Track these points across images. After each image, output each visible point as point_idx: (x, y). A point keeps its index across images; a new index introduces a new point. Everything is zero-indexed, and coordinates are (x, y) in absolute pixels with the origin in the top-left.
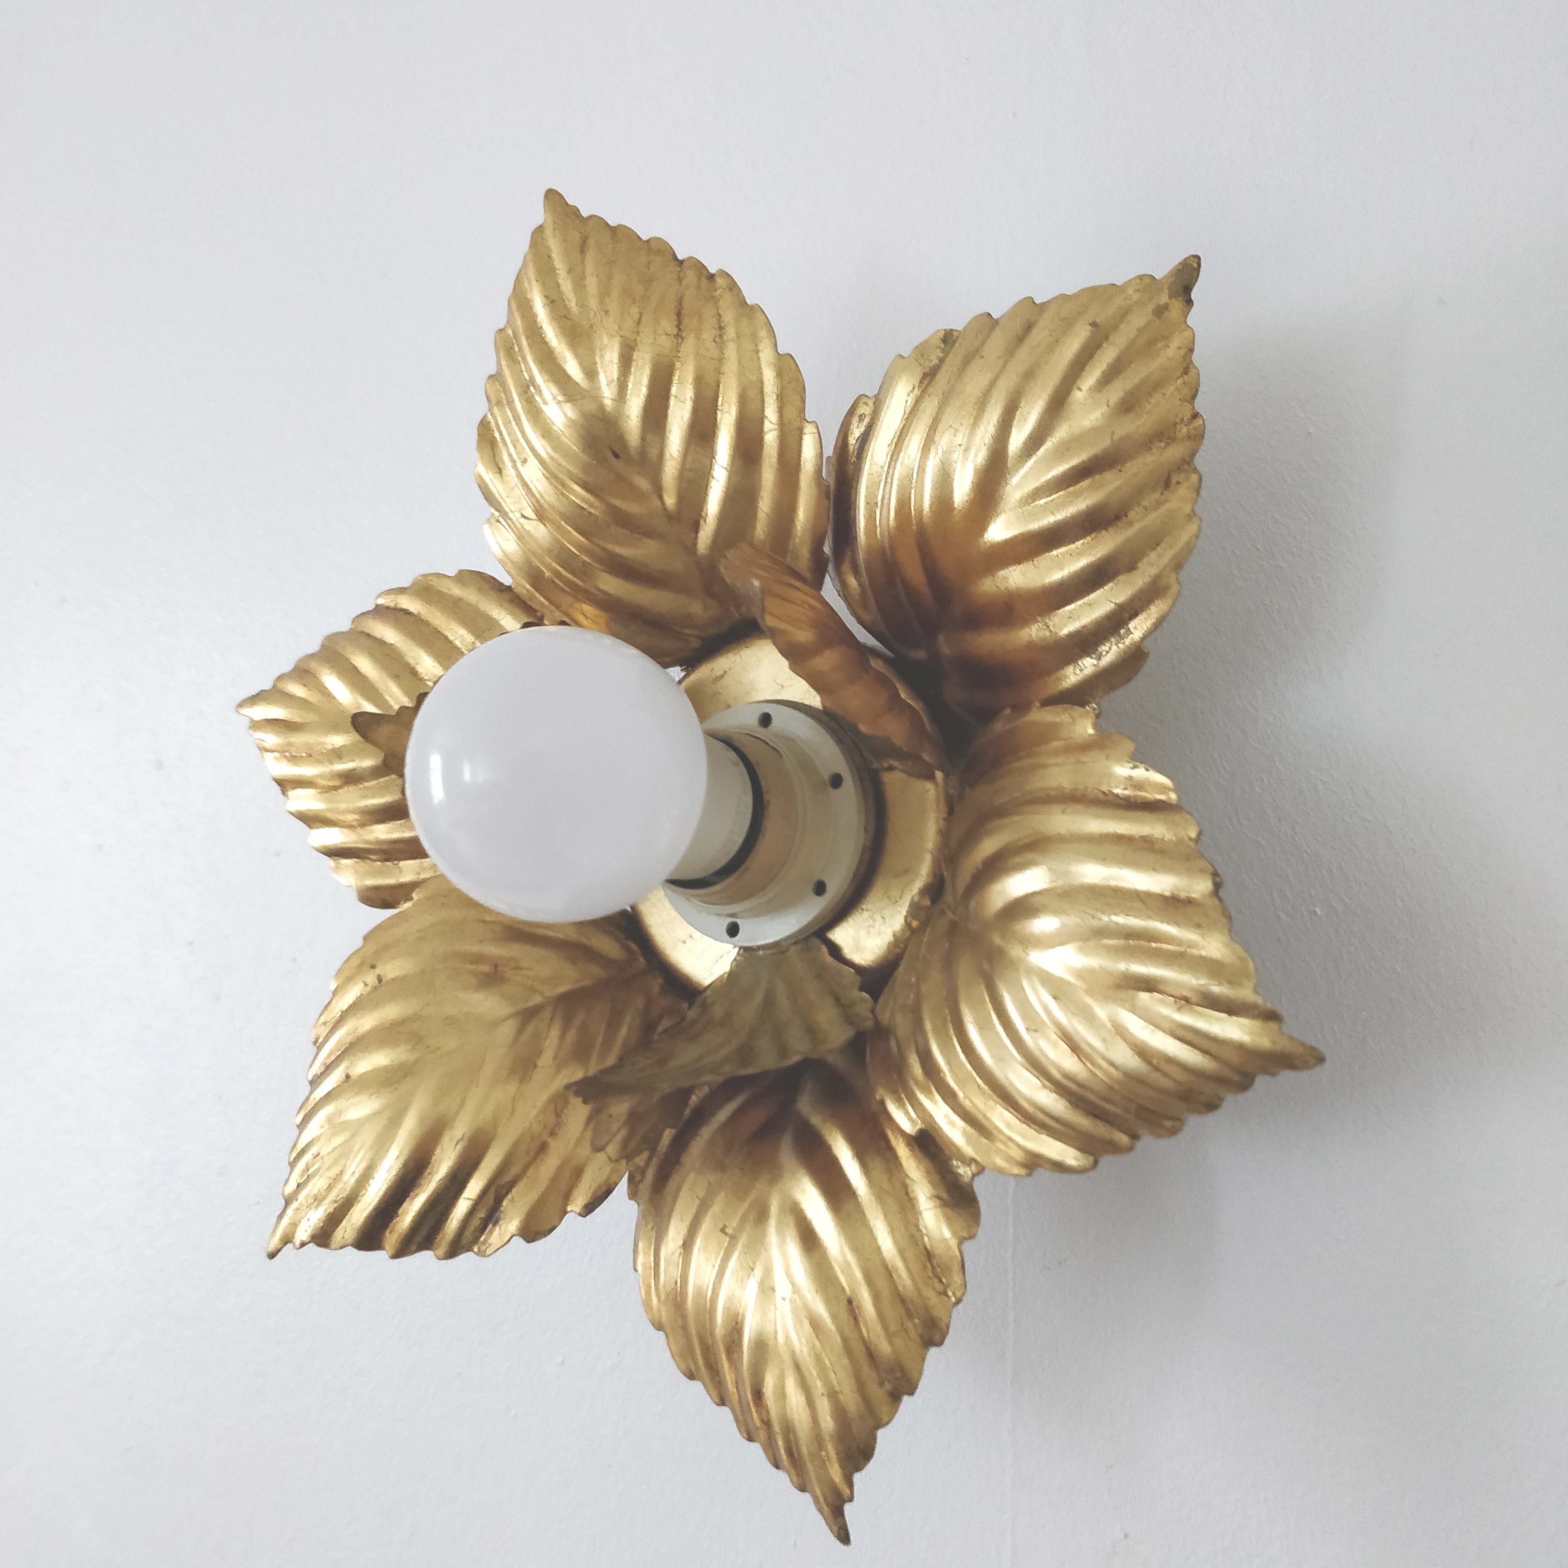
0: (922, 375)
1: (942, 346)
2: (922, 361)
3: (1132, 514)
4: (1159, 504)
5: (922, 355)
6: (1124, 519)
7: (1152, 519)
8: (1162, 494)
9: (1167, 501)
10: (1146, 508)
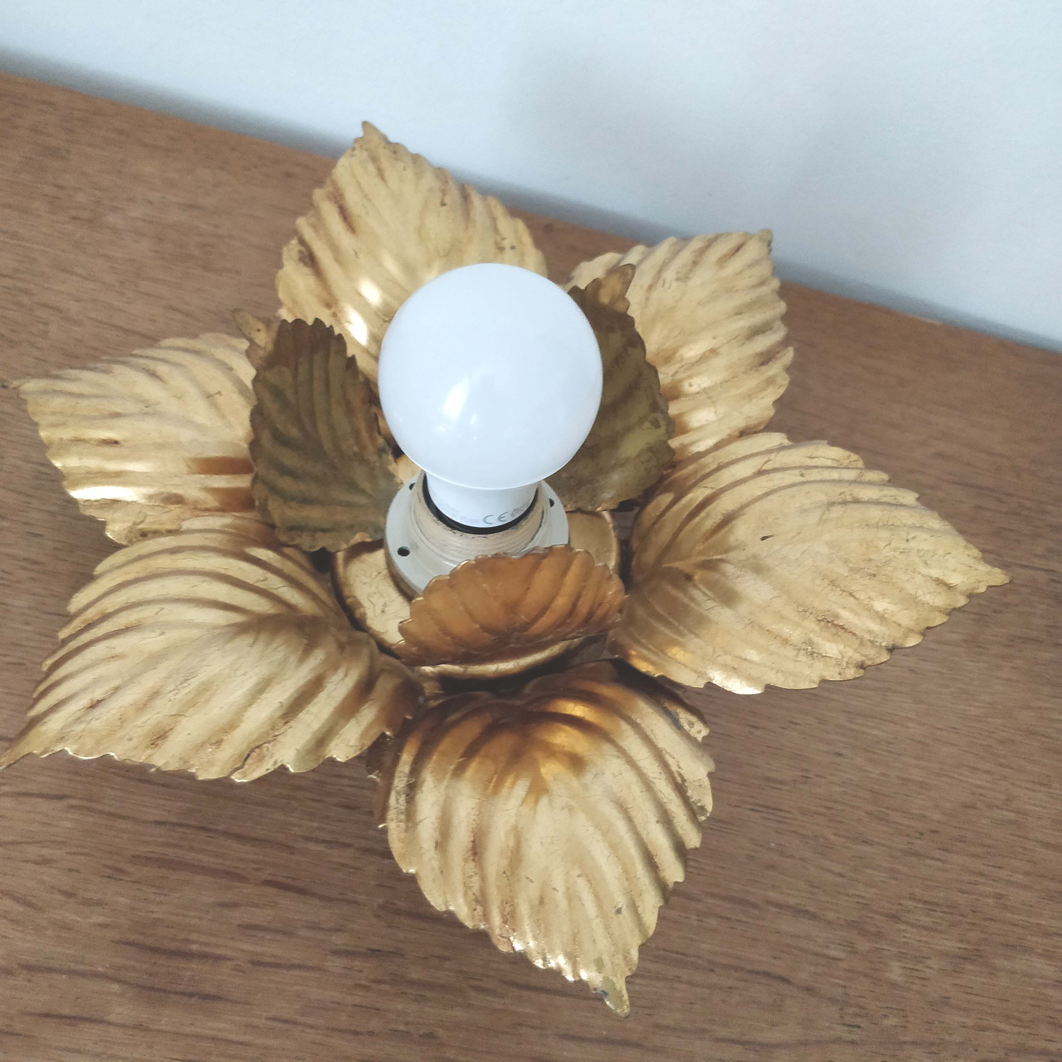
0: (685, 778)
1: (699, 804)
2: (696, 783)
3: (472, 865)
4: (467, 887)
5: (700, 786)
6: (472, 858)
7: (457, 876)
8: (474, 894)
9: (465, 895)
10: (470, 877)
